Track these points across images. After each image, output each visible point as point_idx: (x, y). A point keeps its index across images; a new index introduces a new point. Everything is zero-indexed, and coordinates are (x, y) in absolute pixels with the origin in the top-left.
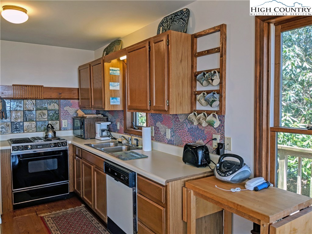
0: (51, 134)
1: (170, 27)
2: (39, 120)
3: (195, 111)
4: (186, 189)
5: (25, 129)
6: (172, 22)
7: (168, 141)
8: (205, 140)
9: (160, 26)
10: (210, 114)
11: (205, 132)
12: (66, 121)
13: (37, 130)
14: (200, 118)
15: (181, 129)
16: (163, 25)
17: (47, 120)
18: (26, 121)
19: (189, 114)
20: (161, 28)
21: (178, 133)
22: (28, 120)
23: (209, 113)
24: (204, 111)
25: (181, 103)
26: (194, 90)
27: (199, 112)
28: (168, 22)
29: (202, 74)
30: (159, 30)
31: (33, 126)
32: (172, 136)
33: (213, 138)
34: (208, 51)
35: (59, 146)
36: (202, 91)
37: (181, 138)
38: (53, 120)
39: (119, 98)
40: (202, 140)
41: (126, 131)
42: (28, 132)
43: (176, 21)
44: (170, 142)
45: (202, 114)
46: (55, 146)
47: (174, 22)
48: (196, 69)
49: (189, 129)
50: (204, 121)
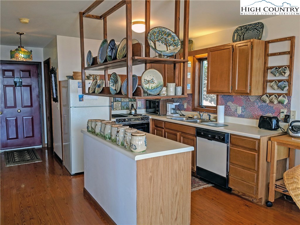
0: (133, 112)
1: (244, 34)
2: (123, 101)
3: (266, 93)
4: (271, 142)
5: (114, 107)
6: (246, 31)
7: (239, 115)
8: (274, 113)
9: (234, 33)
10: (281, 96)
11: (274, 108)
12: (140, 102)
13: (122, 108)
14: (273, 98)
15: (252, 107)
16: (237, 32)
17: (128, 101)
18: (115, 102)
19: (263, 95)
20: (236, 35)
21: (248, 109)
22: (116, 101)
23: (279, 95)
24: (275, 93)
25: (257, 88)
26: (266, 79)
27: (271, 95)
28: (243, 31)
29: (275, 68)
30: (234, 36)
31: (120, 106)
32: (243, 112)
33: (281, 111)
34: (279, 53)
35: (144, 120)
36: (274, 80)
37: (251, 113)
38: (132, 101)
39: (190, 84)
40: (271, 114)
41: (194, 110)
42: (116, 110)
43: (250, 30)
44: (241, 116)
45: (274, 95)
46: (142, 120)
47: (249, 31)
48: (268, 65)
49: (259, 106)
50: (276, 100)
